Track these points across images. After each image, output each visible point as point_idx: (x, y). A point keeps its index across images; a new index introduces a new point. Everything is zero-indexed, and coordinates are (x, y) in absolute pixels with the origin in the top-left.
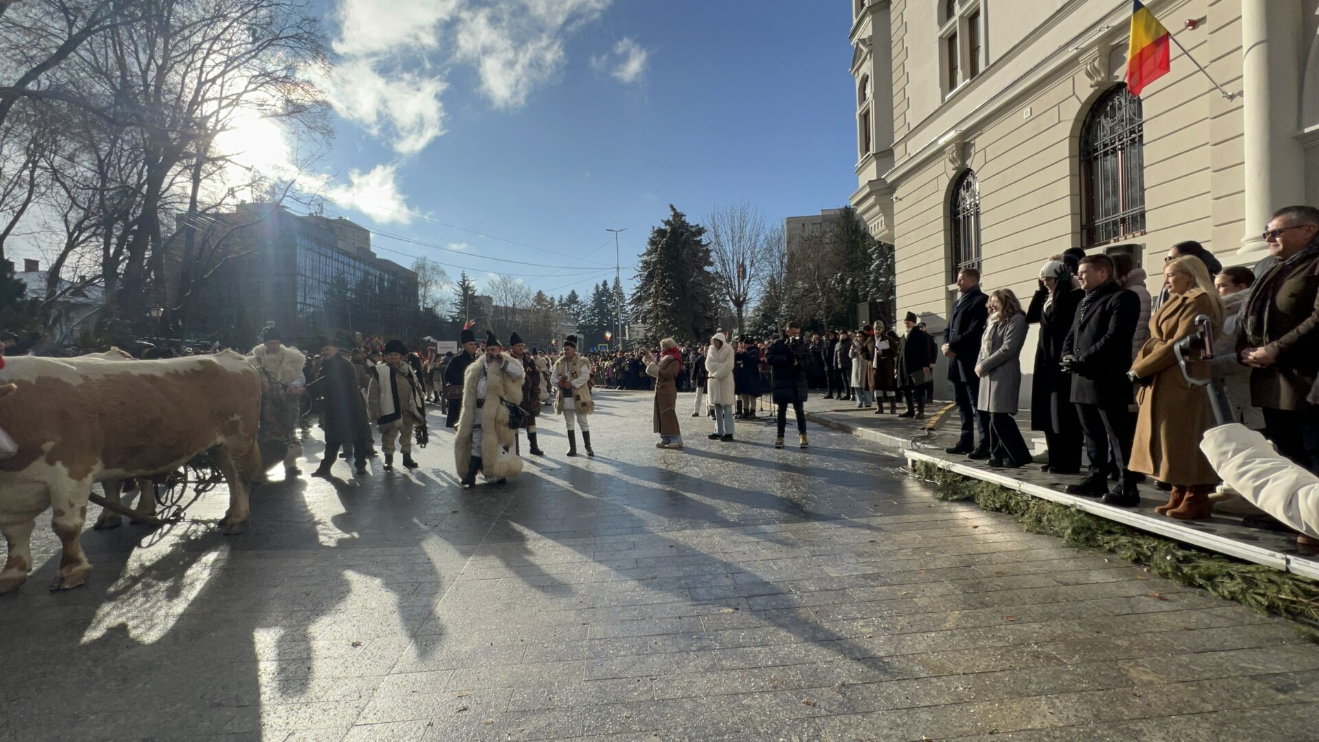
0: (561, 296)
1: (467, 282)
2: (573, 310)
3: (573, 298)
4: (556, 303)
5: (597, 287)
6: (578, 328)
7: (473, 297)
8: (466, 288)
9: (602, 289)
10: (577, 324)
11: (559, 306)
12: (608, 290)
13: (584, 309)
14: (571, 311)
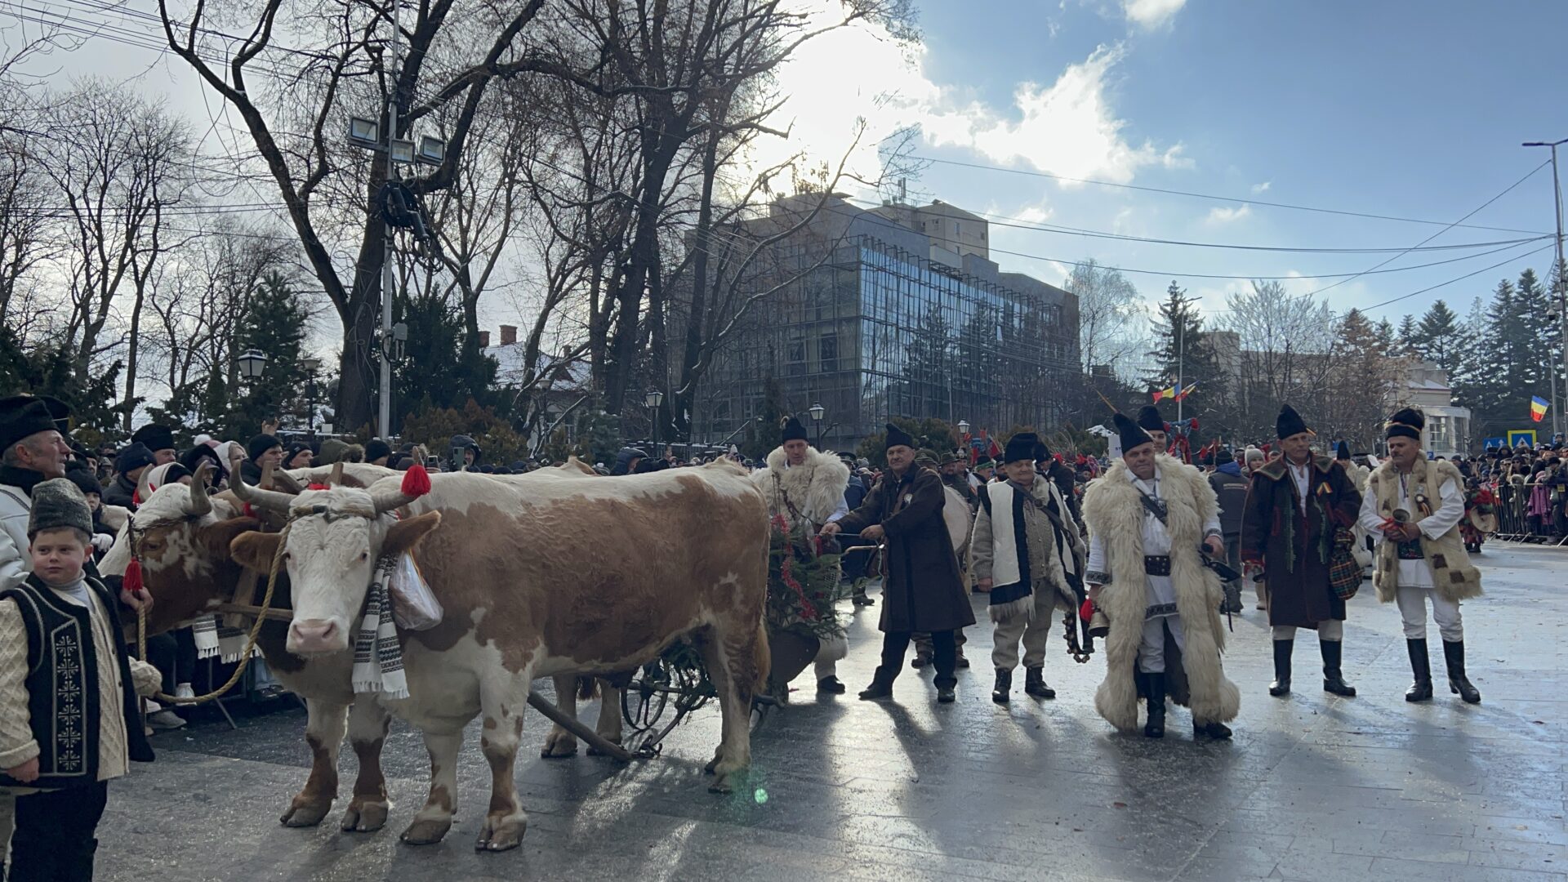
0: (1408, 318)
1: (1180, 306)
2: (1440, 351)
3: (1440, 321)
4: (1396, 335)
5: (1505, 288)
6: (1454, 392)
7: (1194, 336)
8: (1177, 317)
9: (1520, 294)
10: (1452, 385)
11: (1403, 342)
12: (1538, 294)
13: (1468, 347)
14: (1435, 354)
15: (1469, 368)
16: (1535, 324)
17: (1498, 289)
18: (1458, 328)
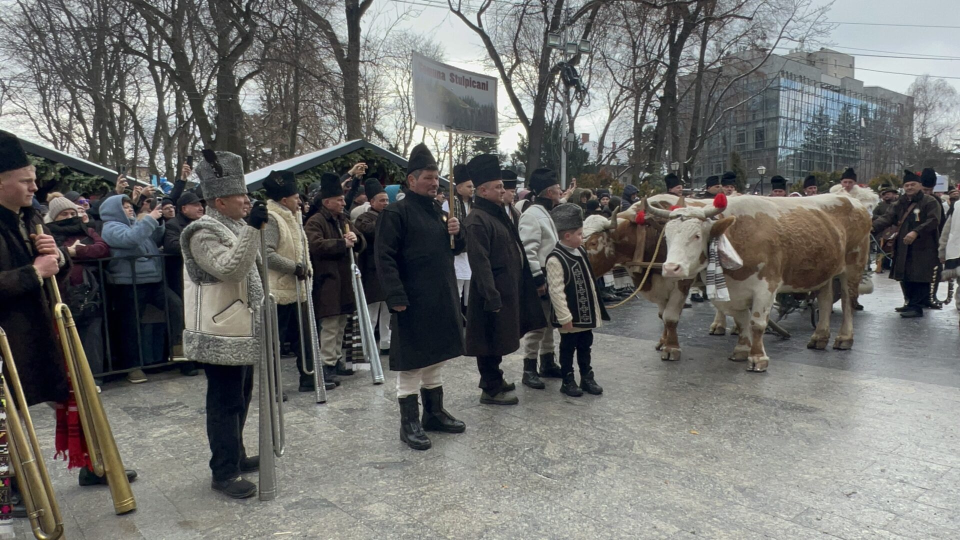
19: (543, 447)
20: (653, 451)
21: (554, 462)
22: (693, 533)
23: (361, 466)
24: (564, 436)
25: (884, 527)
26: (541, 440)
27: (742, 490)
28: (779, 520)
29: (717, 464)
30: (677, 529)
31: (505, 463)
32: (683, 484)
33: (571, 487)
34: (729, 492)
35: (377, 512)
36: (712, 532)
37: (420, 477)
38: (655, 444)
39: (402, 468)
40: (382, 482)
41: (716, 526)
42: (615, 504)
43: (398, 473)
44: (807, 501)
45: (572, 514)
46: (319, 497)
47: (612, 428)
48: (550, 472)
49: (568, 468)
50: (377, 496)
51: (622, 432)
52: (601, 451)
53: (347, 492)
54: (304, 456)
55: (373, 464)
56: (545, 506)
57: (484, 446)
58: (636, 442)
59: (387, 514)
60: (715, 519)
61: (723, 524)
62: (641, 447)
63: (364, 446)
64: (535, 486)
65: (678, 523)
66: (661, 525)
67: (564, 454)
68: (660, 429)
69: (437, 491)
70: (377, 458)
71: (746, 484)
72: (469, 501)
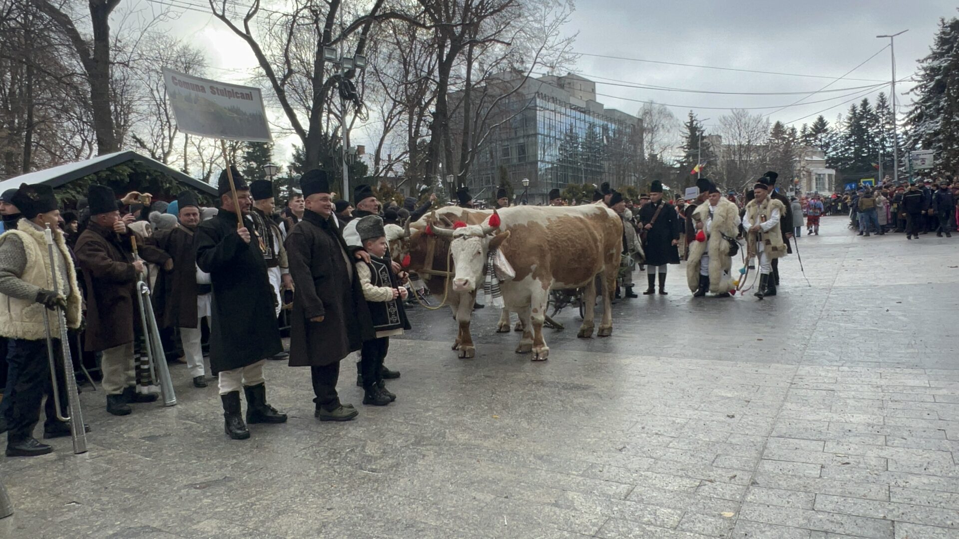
0: (805, 125)
1: (695, 123)
2: (820, 141)
3: (821, 126)
6: (827, 161)
7: (701, 138)
8: (693, 128)
9: (861, 111)
10: (826, 158)
11: (802, 137)
12: (870, 110)
13: (835, 138)
14: (818, 143)
15: (835, 149)
16: (868, 125)
17: (850, 109)
18: (830, 130)
19: (364, 447)
20: (463, 437)
21: (376, 459)
22: (507, 497)
23: (179, 489)
24: (382, 434)
25: (648, 470)
26: (361, 441)
27: (541, 458)
28: (572, 476)
29: (518, 440)
30: (493, 497)
31: (330, 465)
32: (492, 460)
33: (396, 477)
34: (530, 462)
35: (208, 529)
36: (522, 494)
37: (246, 490)
38: (464, 431)
39: (225, 485)
40: (206, 501)
41: (524, 489)
42: (438, 485)
43: (222, 490)
44: (591, 459)
45: (401, 499)
46: (139, 525)
47: (425, 422)
48: (374, 467)
49: (390, 461)
50: (204, 514)
51: (434, 424)
52: (417, 443)
53: (170, 515)
54: (110, 489)
55: (193, 486)
56: (375, 498)
57: (306, 454)
58: (447, 431)
59: (219, 528)
60: (522, 484)
61: (529, 487)
62: (452, 435)
63: (177, 470)
64: (362, 481)
65: (493, 492)
66: (479, 496)
67: (384, 450)
68: (467, 418)
69: (267, 500)
70: (195, 479)
71: (543, 453)
72: (301, 504)
